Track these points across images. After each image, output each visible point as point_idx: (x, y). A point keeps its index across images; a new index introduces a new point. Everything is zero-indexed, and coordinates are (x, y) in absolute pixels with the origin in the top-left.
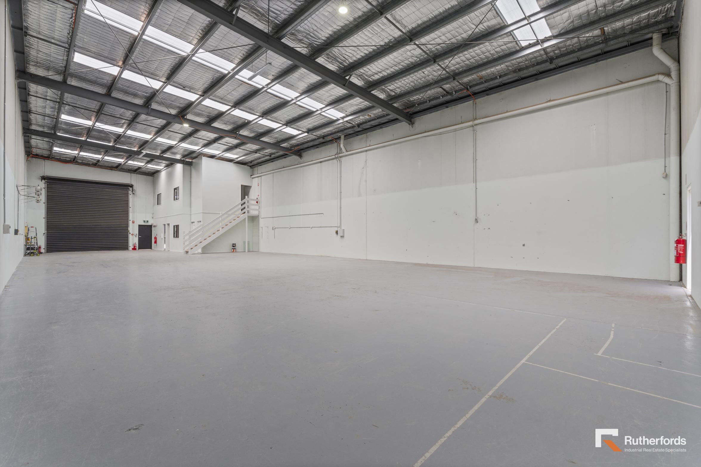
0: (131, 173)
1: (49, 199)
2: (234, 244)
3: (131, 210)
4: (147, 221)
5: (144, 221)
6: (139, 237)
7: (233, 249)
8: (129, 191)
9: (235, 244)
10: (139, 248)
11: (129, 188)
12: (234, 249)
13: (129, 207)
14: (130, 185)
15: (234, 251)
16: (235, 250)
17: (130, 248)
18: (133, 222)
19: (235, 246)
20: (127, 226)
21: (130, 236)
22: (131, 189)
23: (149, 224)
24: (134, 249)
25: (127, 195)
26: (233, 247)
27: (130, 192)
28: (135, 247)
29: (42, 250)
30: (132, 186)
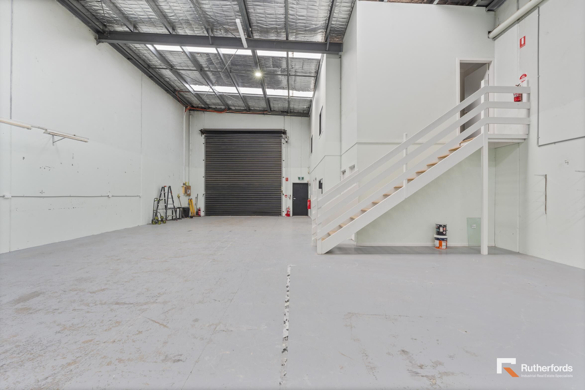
0: (284, 115)
1: (208, 155)
2: (440, 226)
3: (284, 164)
4: (303, 178)
5: (299, 178)
6: (293, 199)
7: (438, 239)
8: (282, 139)
9: (445, 226)
10: (294, 214)
11: (282, 135)
12: (443, 239)
13: (282, 160)
14: (282, 131)
15: (440, 245)
16: (444, 244)
17: (284, 214)
18: (287, 180)
19: (446, 231)
20: (280, 186)
21: (283, 198)
22: (284, 136)
23: (305, 181)
24: (288, 215)
25: (280, 143)
26: (439, 233)
27: (283, 141)
28: (289, 213)
29: (202, 213)
30: (284, 132)
